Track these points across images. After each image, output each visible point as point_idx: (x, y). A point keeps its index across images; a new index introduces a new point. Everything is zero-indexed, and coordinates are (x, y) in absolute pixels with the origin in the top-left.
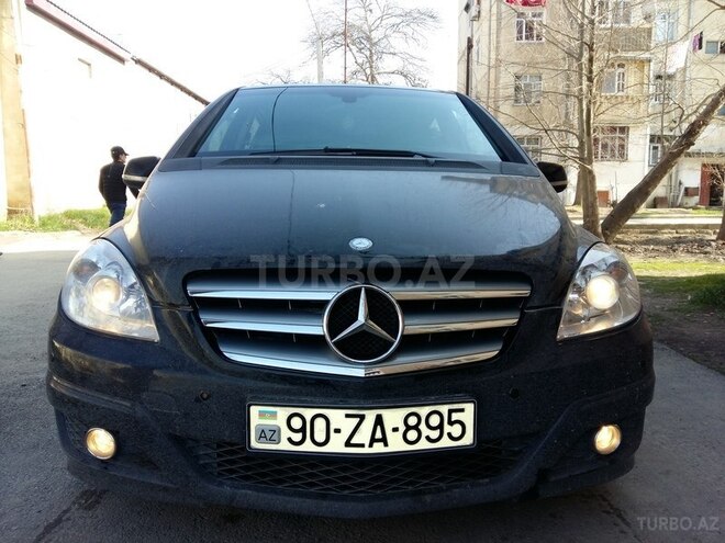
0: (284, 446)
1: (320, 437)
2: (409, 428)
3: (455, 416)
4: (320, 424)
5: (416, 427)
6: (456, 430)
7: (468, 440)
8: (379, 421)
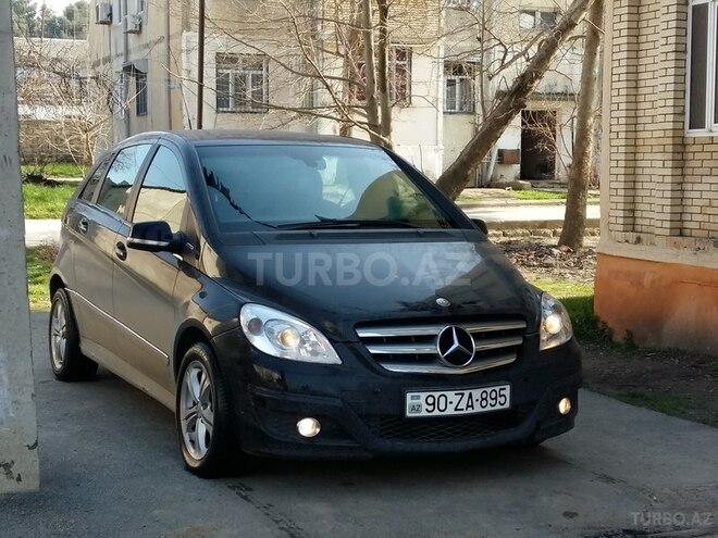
0: (424, 413)
1: (442, 407)
2: (483, 399)
3: (502, 392)
4: (442, 399)
5: (485, 399)
6: (502, 400)
7: (507, 405)
8: (470, 396)
